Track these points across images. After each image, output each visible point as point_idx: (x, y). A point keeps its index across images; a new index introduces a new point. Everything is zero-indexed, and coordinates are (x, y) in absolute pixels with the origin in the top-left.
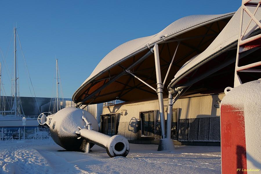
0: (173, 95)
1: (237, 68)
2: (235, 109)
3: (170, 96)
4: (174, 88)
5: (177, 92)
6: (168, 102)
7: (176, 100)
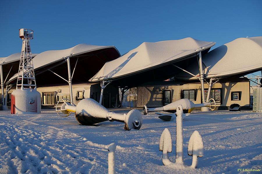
0: (8, 88)
1: (17, 85)
2: (13, 96)
3: (7, 88)
4: (8, 85)
5: (9, 87)
6: (5, 90)
7: (9, 90)
